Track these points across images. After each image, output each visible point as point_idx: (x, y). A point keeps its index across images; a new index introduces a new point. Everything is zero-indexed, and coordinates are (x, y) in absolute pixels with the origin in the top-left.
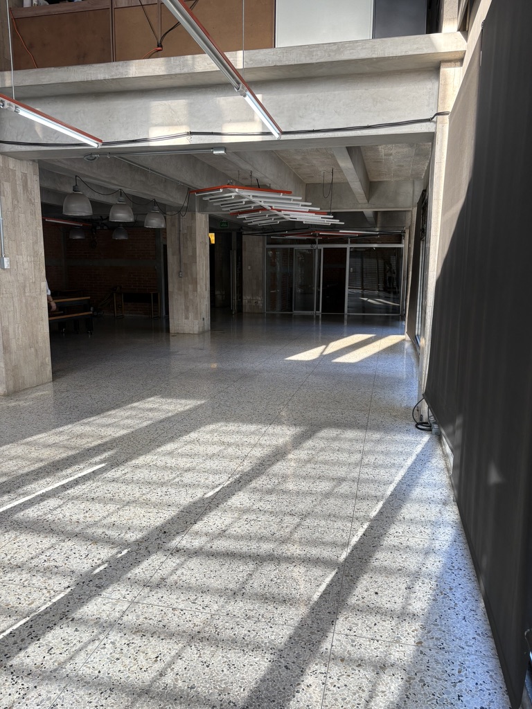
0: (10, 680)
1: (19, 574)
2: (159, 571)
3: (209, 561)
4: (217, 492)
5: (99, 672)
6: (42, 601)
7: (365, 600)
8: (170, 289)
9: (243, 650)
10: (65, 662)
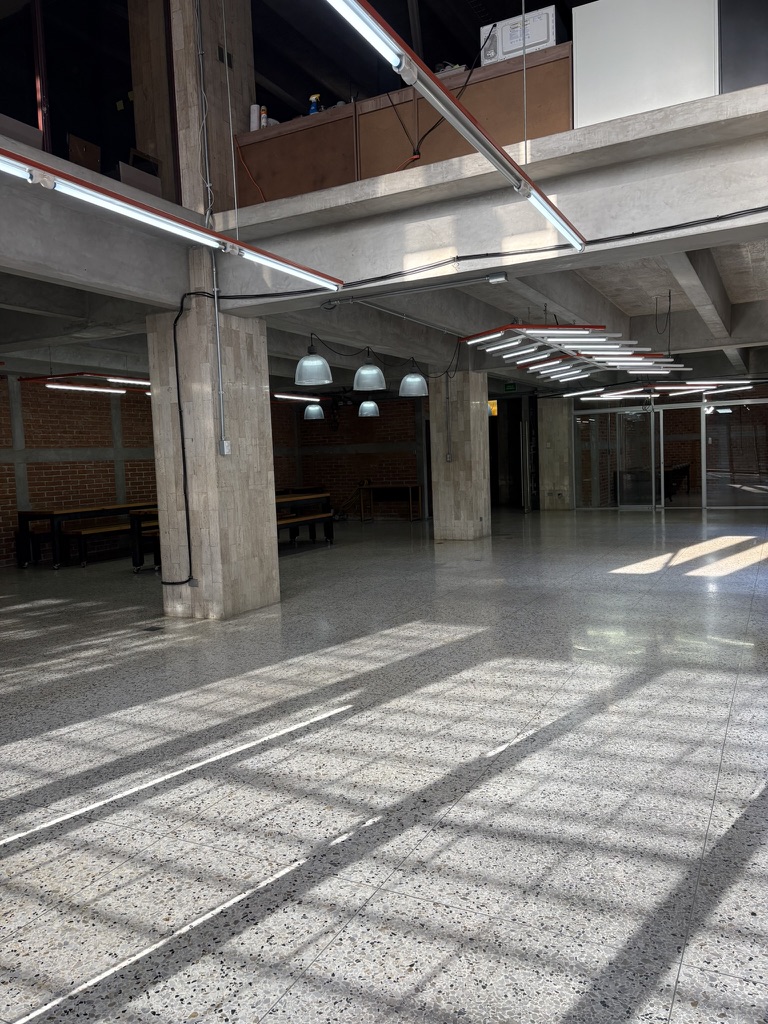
0: (219, 971)
1: (234, 839)
2: (415, 851)
3: (488, 845)
4: (501, 753)
5: (333, 975)
6: (262, 875)
7: (734, 922)
8: (434, 478)
9: (537, 972)
10: (289, 957)
